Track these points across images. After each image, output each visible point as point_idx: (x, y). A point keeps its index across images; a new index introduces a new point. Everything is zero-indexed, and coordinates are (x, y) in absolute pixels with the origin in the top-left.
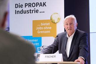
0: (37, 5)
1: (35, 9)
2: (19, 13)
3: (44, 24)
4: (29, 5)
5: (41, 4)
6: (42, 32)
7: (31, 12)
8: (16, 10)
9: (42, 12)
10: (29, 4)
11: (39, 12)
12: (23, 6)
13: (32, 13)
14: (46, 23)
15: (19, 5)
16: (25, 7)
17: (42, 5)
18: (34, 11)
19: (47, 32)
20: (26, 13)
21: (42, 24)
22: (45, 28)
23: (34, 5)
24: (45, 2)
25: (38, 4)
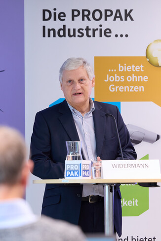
0: (106, 16)
1: (101, 26)
2: (54, 36)
3: (128, 69)
4: (83, 16)
5: (118, 15)
6: (121, 89)
7: (91, 33)
8: (44, 27)
9: (122, 36)
10: (83, 11)
11: (113, 34)
12: (65, 16)
13: (94, 36)
14: (133, 66)
15: (55, 14)
16: (73, 19)
17: (120, 17)
18: (97, 33)
19: (136, 89)
20: (74, 35)
21: (121, 68)
22: (130, 79)
23: (97, 15)
24: (131, 11)
25: (109, 13)
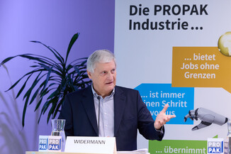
0: (184, 11)
1: (179, 19)
2: (139, 29)
3: (202, 58)
4: (165, 11)
5: (194, 10)
6: (195, 76)
7: (170, 26)
8: (131, 21)
9: (197, 28)
10: (165, 6)
11: (189, 27)
12: (148, 11)
13: (173, 28)
14: (206, 56)
15: (140, 9)
16: (155, 14)
17: (196, 11)
18: (176, 26)
19: (208, 76)
20: (156, 28)
21: (196, 57)
22: (203, 67)
23: (176, 10)
24: (206, 6)
25: (186, 8)
